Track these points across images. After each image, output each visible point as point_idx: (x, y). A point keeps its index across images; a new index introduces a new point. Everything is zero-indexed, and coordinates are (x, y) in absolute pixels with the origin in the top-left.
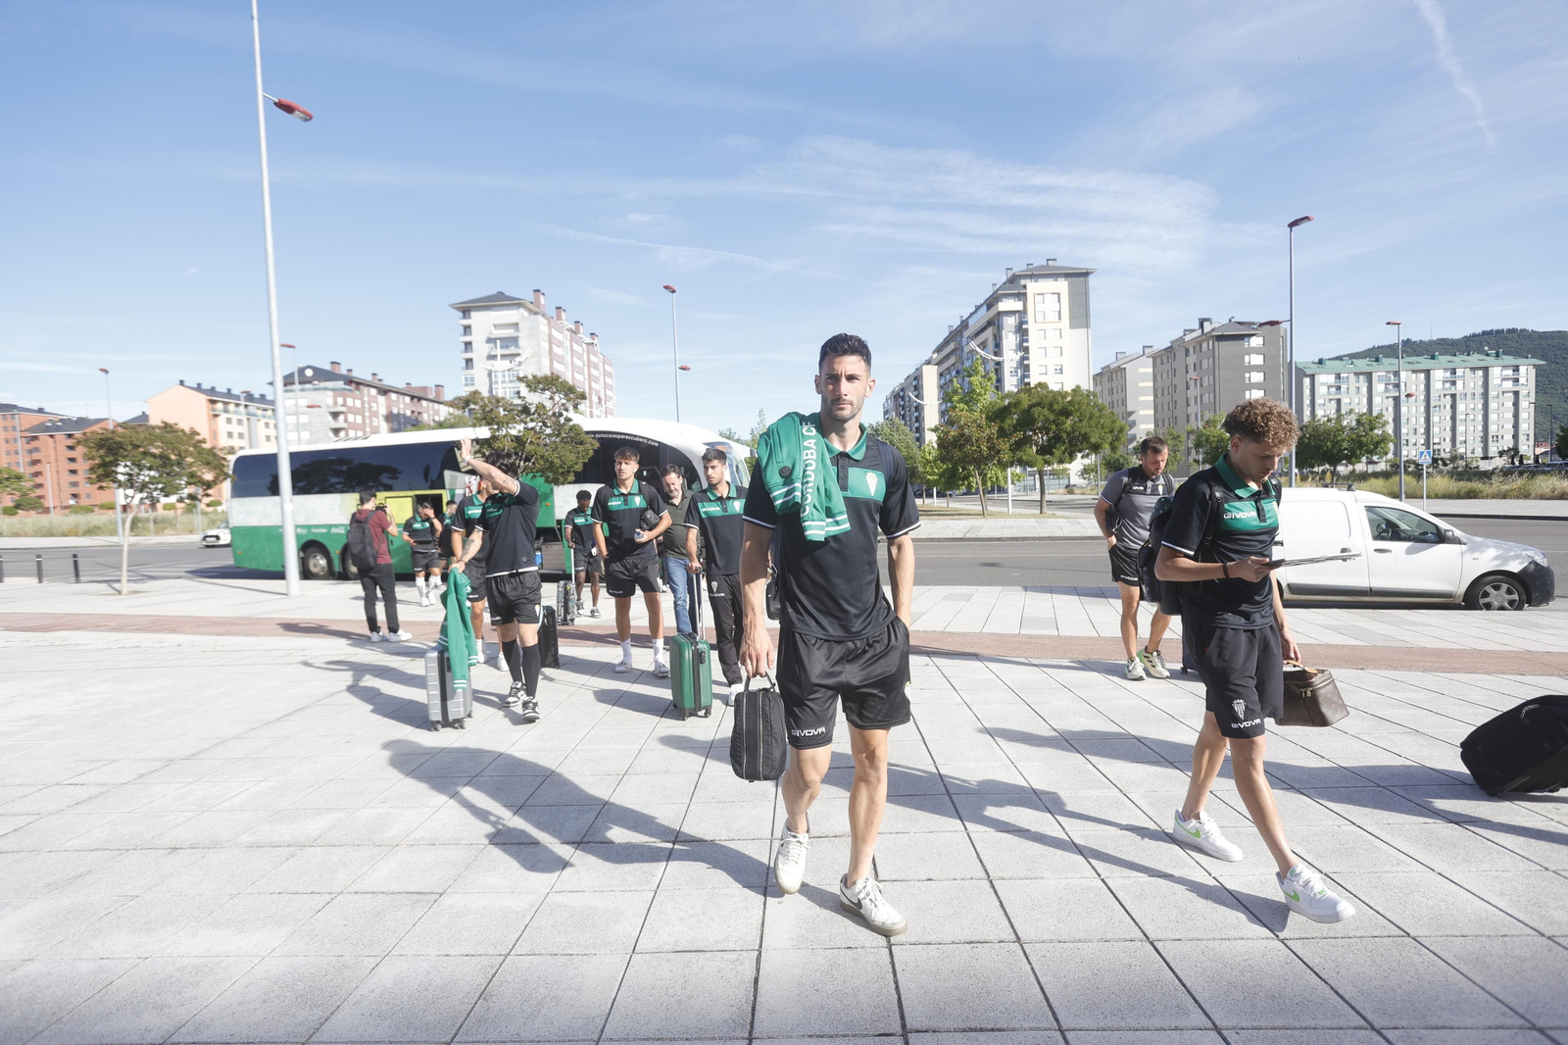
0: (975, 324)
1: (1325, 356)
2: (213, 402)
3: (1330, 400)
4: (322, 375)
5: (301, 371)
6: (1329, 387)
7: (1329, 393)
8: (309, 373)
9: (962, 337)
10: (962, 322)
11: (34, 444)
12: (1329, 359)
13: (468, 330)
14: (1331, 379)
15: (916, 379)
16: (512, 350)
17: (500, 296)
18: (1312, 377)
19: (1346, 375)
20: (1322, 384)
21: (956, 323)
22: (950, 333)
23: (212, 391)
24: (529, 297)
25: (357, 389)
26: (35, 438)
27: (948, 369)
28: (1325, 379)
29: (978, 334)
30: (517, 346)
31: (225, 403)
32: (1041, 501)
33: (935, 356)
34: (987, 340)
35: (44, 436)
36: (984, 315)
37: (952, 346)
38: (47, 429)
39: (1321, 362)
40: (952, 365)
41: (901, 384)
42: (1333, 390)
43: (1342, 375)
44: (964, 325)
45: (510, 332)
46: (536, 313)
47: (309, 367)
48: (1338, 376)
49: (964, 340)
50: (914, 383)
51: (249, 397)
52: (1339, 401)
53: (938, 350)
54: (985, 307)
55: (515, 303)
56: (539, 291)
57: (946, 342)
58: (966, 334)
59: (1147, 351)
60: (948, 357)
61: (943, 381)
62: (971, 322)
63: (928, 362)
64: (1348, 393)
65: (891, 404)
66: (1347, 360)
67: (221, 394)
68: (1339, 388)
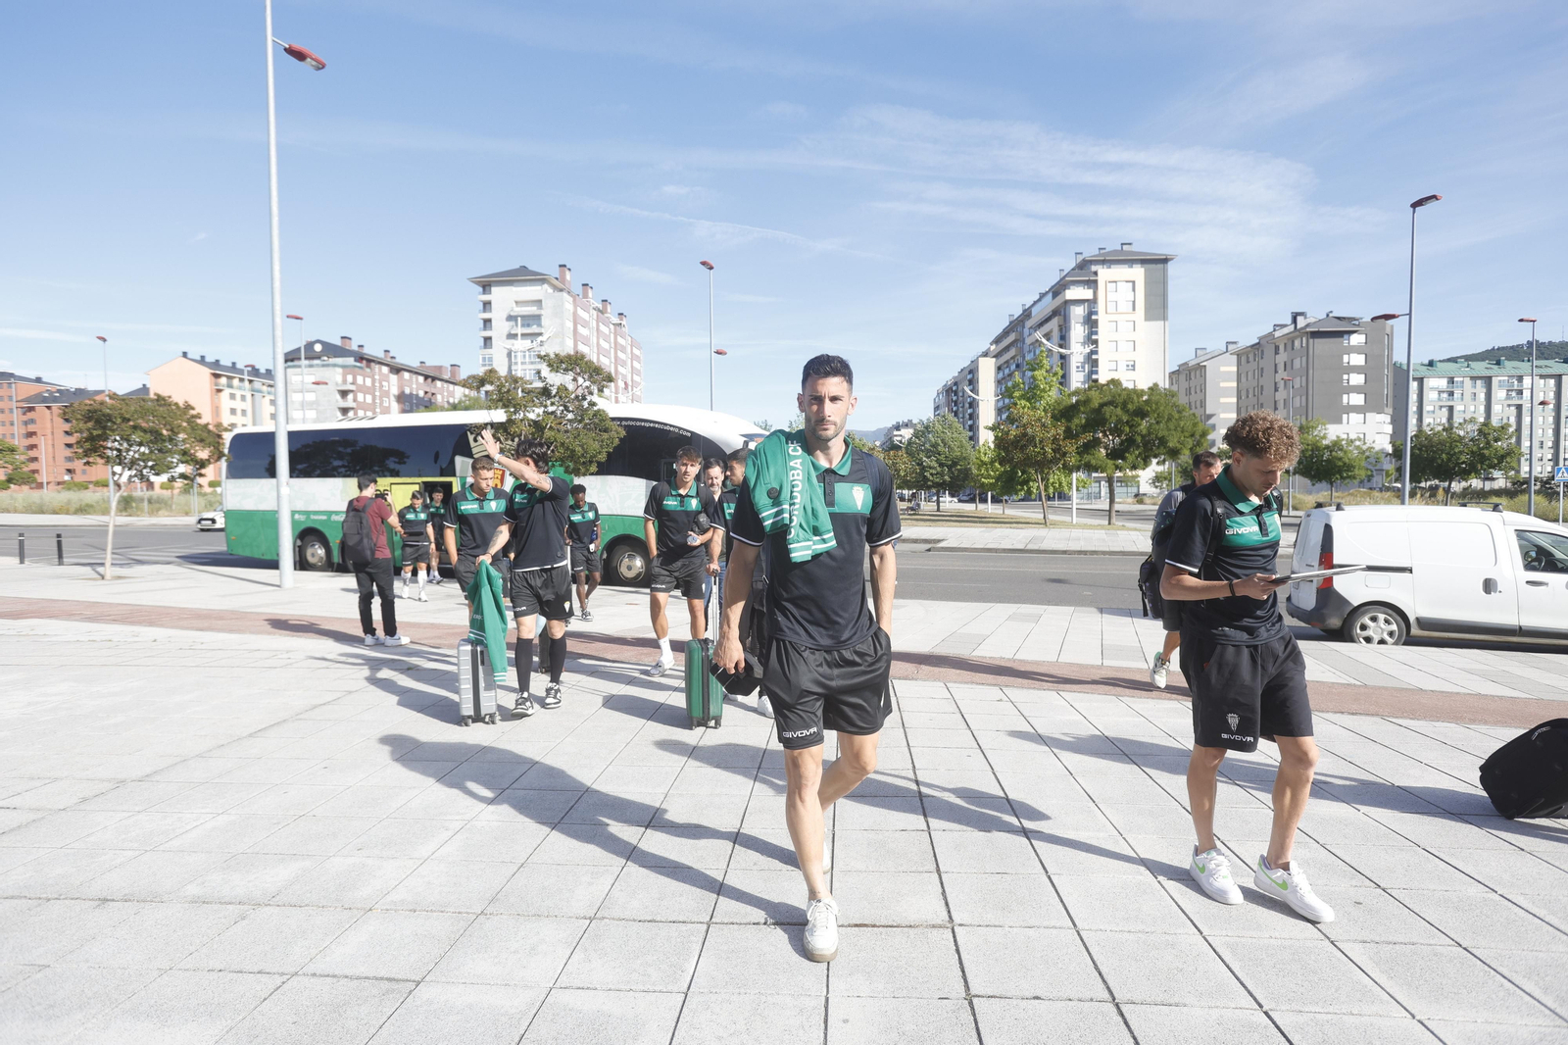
0: (1038, 313)
1: (1436, 358)
2: (216, 376)
3: (1441, 407)
4: (332, 350)
5: (310, 346)
6: (1440, 392)
7: (1439, 400)
8: (318, 348)
9: (1024, 327)
10: (1024, 311)
11: (30, 415)
12: (1440, 361)
13: (488, 306)
14: (1443, 383)
15: (971, 372)
16: (534, 329)
17: (523, 270)
18: (1420, 381)
19: (1461, 379)
20: (1432, 389)
21: (1018, 312)
22: (1011, 323)
23: (216, 364)
24: (554, 272)
25: (368, 366)
26: (31, 409)
27: (1007, 362)
28: (1435, 383)
29: (1043, 323)
30: (540, 325)
31: (229, 378)
32: (1110, 511)
33: (993, 347)
34: (1051, 331)
35: (40, 407)
36: (1049, 304)
37: (1012, 337)
38: (44, 400)
39: (1431, 364)
40: (1012, 358)
41: (954, 378)
42: (1445, 395)
43: (1455, 379)
44: (1027, 314)
45: (532, 310)
46: (561, 290)
47: (318, 341)
48: (1451, 381)
49: (1026, 331)
50: (969, 377)
51: (255, 372)
52: (1451, 409)
53: (997, 341)
54: (1050, 295)
55: (539, 279)
56: (565, 266)
57: (1006, 333)
58: (1029, 324)
59: (1231, 347)
60: (1007, 349)
61: (1001, 375)
62: (1034, 311)
63: (985, 354)
64: (1462, 399)
65: (942, 399)
66: (1462, 362)
67: (225, 368)
68: (1451, 394)
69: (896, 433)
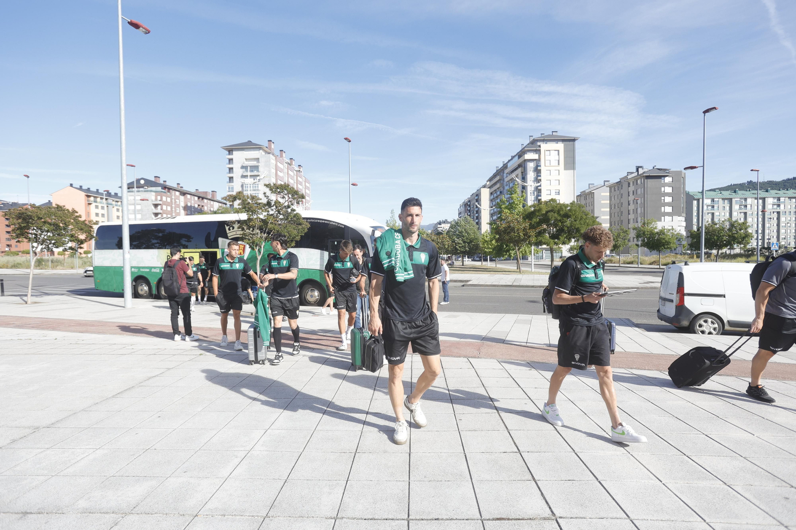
0: (511, 166)
1: (705, 189)
2: (88, 196)
3: (708, 213)
4: (149, 183)
5: (138, 181)
6: (708, 206)
8: (142, 182)
9: (504, 173)
10: (504, 165)
12: (708, 191)
13: (231, 161)
14: (709, 201)
15: (477, 195)
16: (255, 173)
17: (249, 143)
18: (698, 200)
19: (718, 199)
21: (501, 165)
22: (497, 171)
23: (88, 190)
24: (266, 144)
25: (169, 192)
27: (495, 190)
29: (513, 171)
30: (258, 171)
31: (94, 197)
33: (488, 183)
34: (518, 174)
36: (516, 161)
37: (498, 178)
39: (703, 192)
40: (498, 188)
41: (468, 198)
42: (710, 207)
43: (715, 200)
44: (505, 166)
45: (254, 163)
46: (269, 153)
47: (143, 179)
48: (713, 200)
49: (505, 175)
50: (476, 198)
51: (109, 194)
52: (713, 214)
53: (490, 180)
54: (517, 157)
55: (258, 147)
56: (271, 141)
57: (495, 176)
58: (506, 171)
59: (606, 183)
60: (495, 184)
61: (492, 197)
62: (509, 165)
63: (484, 187)
64: (718, 209)
65: (463, 209)
66: (718, 191)
67: (93, 192)
68: (713, 207)
69: (439, 226)
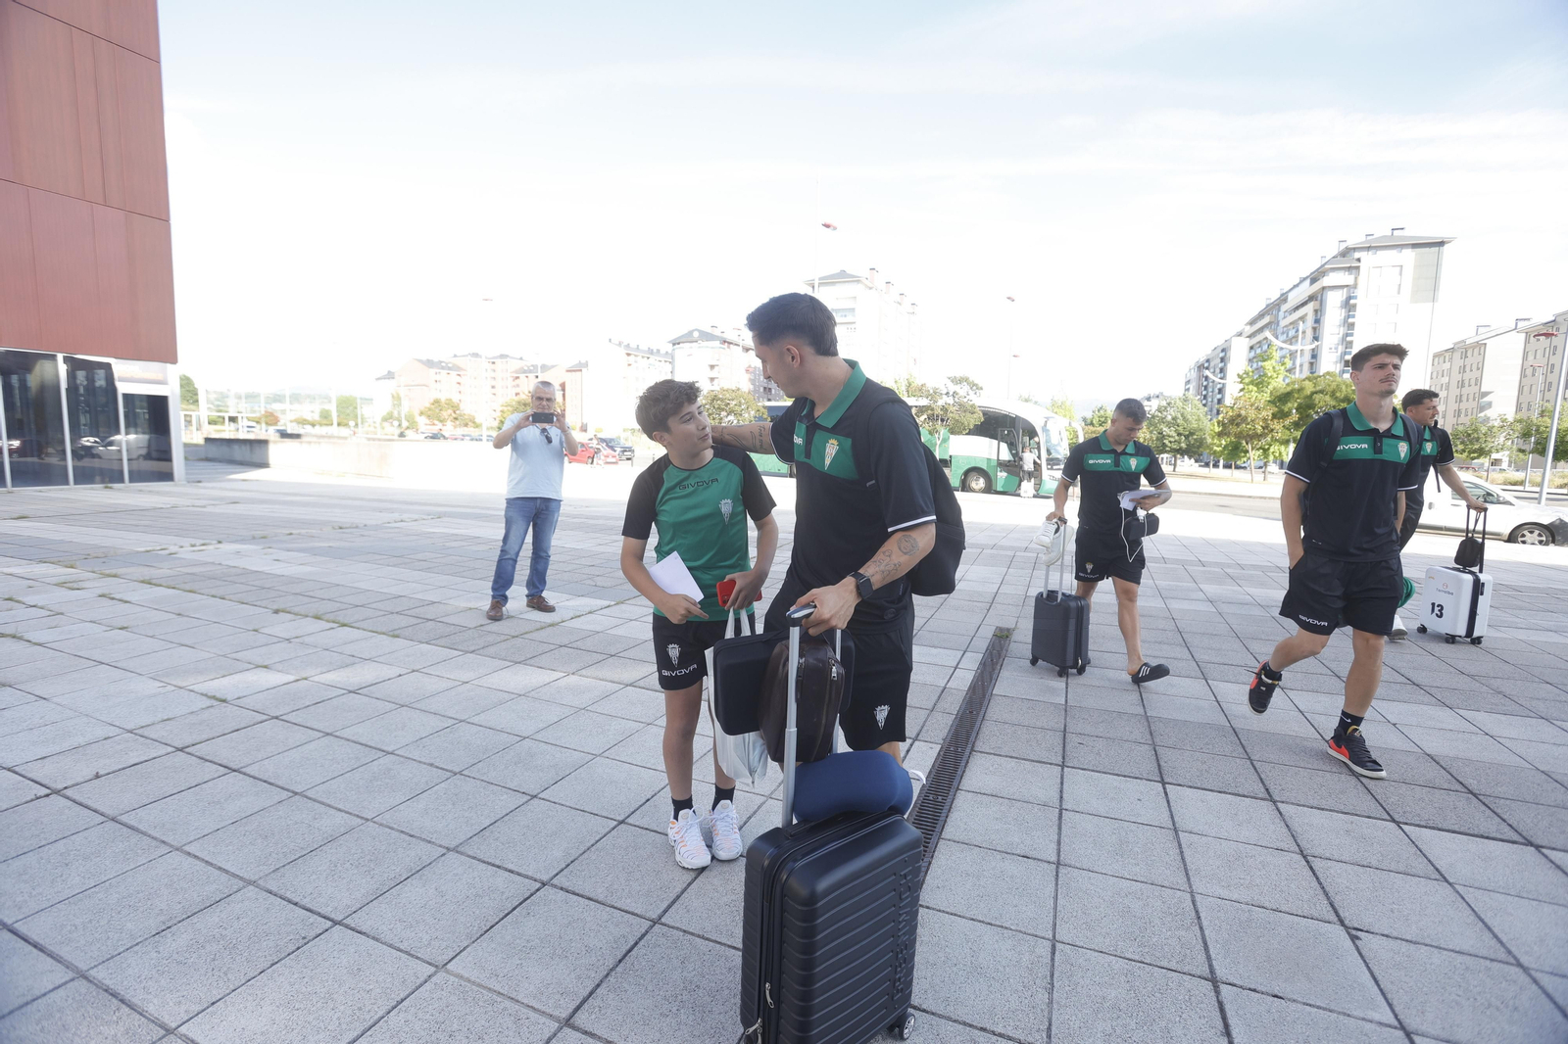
0: (1295, 298)
2: (627, 355)
4: (706, 336)
5: (691, 333)
8: (696, 334)
9: (1279, 310)
10: (1282, 295)
11: (517, 381)
15: (1223, 351)
16: (850, 318)
17: (844, 273)
21: (1275, 296)
22: (1268, 306)
23: (626, 347)
24: (867, 275)
25: (729, 347)
26: (517, 378)
27: (1260, 342)
29: (1297, 308)
30: (854, 316)
31: (636, 356)
33: (1247, 328)
34: (1306, 315)
35: (522, 376)
36: (1307, 289)
37: (1267, 319)
38: (525, 372)
41: (1207, 356)
44: (1283, 298)
46: (871, 288)
47: (696, 330)
49: (1281, 314)
50: (1222, 355)
51: (651, 352)
53: (1252, 323)
54: (1308, 281)
55: (856, 280)
56: (876, 269)
57: (1261, 316)
58: (1284, 307)
59: (1521, 324)
60: (1261, 330)
61: (1252, 354)
62: (1291, 296)
63: (1240, 334)
65: (1194, 375)
67: (632, 350)
